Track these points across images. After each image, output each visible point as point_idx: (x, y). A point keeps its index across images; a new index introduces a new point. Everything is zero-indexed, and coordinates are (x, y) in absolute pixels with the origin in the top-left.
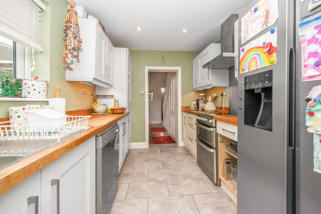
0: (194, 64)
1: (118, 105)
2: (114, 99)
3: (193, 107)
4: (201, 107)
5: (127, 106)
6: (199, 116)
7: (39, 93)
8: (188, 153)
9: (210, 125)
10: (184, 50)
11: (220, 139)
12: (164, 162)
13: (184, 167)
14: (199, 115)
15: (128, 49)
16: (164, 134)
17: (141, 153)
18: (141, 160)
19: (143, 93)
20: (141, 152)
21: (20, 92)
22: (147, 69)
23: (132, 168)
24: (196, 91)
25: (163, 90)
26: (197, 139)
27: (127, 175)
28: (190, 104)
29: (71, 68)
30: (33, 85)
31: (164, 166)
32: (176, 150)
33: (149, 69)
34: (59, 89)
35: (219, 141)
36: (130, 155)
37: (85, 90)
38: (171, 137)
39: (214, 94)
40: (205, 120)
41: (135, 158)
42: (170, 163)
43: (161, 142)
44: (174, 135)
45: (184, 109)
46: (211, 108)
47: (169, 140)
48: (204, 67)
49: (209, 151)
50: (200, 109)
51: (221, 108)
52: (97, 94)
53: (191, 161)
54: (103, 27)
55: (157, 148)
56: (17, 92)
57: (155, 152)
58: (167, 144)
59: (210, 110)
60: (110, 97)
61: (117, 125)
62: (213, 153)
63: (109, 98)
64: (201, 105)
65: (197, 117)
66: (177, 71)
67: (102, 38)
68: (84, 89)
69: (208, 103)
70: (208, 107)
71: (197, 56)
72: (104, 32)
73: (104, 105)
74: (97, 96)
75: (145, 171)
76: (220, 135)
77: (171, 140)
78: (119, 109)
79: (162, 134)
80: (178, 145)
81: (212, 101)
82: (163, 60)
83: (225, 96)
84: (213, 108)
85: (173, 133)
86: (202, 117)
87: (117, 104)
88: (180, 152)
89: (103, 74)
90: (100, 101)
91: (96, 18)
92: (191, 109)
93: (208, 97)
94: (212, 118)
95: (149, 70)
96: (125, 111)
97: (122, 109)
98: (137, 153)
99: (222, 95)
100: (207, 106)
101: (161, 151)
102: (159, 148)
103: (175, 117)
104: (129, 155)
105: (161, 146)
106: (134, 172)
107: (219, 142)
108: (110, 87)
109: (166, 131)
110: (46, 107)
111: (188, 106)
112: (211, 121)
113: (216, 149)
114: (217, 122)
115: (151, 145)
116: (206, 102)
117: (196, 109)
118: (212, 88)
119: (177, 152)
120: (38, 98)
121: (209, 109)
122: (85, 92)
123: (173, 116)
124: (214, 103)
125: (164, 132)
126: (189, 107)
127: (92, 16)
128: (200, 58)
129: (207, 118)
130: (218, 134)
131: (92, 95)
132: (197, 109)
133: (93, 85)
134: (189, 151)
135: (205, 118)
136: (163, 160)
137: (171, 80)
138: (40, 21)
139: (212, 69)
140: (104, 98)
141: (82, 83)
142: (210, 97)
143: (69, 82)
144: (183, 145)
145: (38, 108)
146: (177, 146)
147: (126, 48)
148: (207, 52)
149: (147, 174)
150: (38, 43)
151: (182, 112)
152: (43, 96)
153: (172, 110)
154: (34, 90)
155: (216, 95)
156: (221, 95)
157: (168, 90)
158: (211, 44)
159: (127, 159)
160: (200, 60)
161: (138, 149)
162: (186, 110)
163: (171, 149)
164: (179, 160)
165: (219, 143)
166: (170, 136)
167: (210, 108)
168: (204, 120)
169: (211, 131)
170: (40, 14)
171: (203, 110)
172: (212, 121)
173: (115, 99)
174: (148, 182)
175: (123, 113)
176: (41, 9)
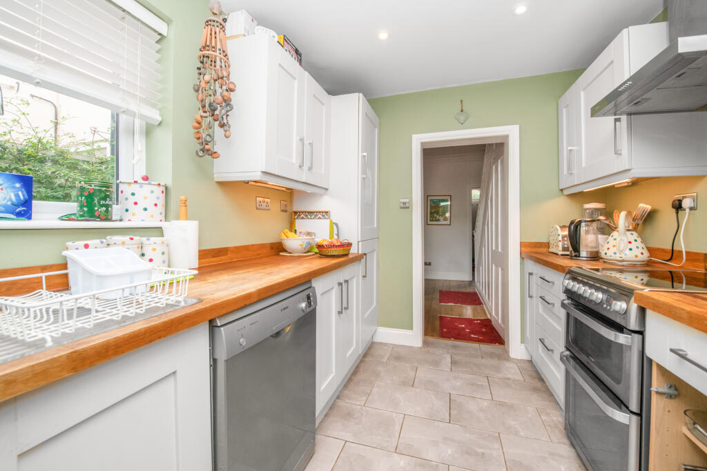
0: (564, 110)
1: (338, 235)
2: (329, 220)
3: (560, 244)
4: (587, 246)
5: (360, 237)
6: (574, 279)
7: (145, 209)
8: (539, 385)
9: (619, 320)
10: (529, 74)
11: (657, 384)
12: (455, 401)
13: (517, 434)
14: (574, 276)
15: (361, 94)
16: (474, 311)
17: (398, 358)
18: (394, 378)
19: (407, 205)
20: (399, 355)
21: (104, 209)
22: (418, 141)
23: (364, 399)
24: (572, 196)
25: (476, 194)
26: (568, 353)
27: (349, 415)
28: (549, 236)
29: (216, 152)
30: (133, 194)
31: (453, 412)
32: (498, 369)
33: (423, 141)
34: (186, 201)
35: (654, 389)
36: (371, 359)
37: (266, 200)
38: (493, 323)
39: (641, 205)
40: (599, 296)
41: (380, 368)
42: (472, 406)
43: (459, 336)
44: (500, 321)
45: (528, 250)
46: (627, 252)
47: (484, 330)
48: (596, 111)
49: (610, 415)
50: (583, 254)
51: (673, 254)
52: (295, 209)
53: (544, 418)
54: (297, 51)
55: (446, 349)
56: (98, 210)
57: (436, 364)
58: (476, 345)
59: (623, 261)
60: (321, 216)
61: (310, 287)
62: (627, 427)
63: (320, 218)
64: (589, 238)
65: (567, 281)
66: (507, 137)
67: (291, 75)
68: (262, 199)
69: (615, 234)
70: (612, 250)
71: (574, 85)
72: (300, 61)
73: (309, 234)
74: (295, 213)
75: (394, 415)
76: (660, 367)
77: (490, 334)
78: (334, 246)
79: (468, 312)
80: (507, 352)
81: (635, 229)
82: (462, 111)
83: (691, 209)
84: (637, 252)
85: (497, 313)
86: (585, 284)
87: (335, 232)
88: (509, 376)
89: (294, 161)
90: (302, 224)
91: (272, 29)
92: (551, 250)
93: (615, 215)
94: (626, 293)
95: (422, 144)
96: (351, 251)
97: (342, 245)
98: (388, 356)
99: (678, 206)
100: (610, 246)
101: (454, 363)
102: (450, 351)
103: (502, 269)
104: (368, 359)
105: (455, 347)
106: (367, 411)
107: (657, 393)
108: (323, 191)
109: (480, 303)
110: (148, 240)
111: (544, 240)
112: (620, 305)
113: (640, 415)
114: (650, 314)
115: (431, 339)
116: (607, 229)
117: (568, 253)
118: (636, 183)
119: (500, 375)
120: (143, 220)
121: (617, 257)
122: (265, 204)
123: (496, 266)
124: (640, 235)
125: (473, 304)
126: (547, 245)
127: (262, 27)
128: (584, 89)
129: (604, 291)
130: (650, 361)
131: (286, 211)
132: (574, 254)
133: (284, 189)
134: (542, 380)
135: (598, 289)
136: (453, 392)
137: (494, 167)
138: (158, 61)
139: (630, 114)
140: (309, 217)
141: (257, 184)
142: (623, 214)
143: (222, 184)
144: (525, 357)
145: (123, 243)
146: (505, 356)
147: (357, 94)
148: (610, 61)
149: (398, 428)
150: (154, 106)
151: (522, 258)
152: (152, 216)
153: (494, 249)
154: (136, 203)
155: (649, 207)
156: (674, 207)
157: (485, 195)
158: (625, 31)
159: (361, 370)
160: (582, 94)
161: (395, 346)
162: (536, 253)
163: (483, 361)
164: (502, 404)
165: (654, 398)
166: (489, 321)
167: (621, 252)
168: (594, 298)
169: (621, 345)
170: (158, 46)
171: (595, 257)
172: (624, 305)
173: (331, 221)
174: (395, 454)
175: (347, 255)
176: (160, 34)
